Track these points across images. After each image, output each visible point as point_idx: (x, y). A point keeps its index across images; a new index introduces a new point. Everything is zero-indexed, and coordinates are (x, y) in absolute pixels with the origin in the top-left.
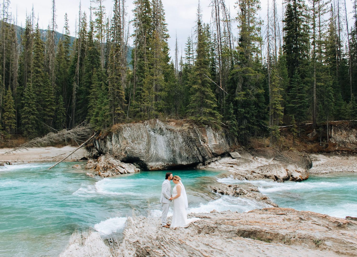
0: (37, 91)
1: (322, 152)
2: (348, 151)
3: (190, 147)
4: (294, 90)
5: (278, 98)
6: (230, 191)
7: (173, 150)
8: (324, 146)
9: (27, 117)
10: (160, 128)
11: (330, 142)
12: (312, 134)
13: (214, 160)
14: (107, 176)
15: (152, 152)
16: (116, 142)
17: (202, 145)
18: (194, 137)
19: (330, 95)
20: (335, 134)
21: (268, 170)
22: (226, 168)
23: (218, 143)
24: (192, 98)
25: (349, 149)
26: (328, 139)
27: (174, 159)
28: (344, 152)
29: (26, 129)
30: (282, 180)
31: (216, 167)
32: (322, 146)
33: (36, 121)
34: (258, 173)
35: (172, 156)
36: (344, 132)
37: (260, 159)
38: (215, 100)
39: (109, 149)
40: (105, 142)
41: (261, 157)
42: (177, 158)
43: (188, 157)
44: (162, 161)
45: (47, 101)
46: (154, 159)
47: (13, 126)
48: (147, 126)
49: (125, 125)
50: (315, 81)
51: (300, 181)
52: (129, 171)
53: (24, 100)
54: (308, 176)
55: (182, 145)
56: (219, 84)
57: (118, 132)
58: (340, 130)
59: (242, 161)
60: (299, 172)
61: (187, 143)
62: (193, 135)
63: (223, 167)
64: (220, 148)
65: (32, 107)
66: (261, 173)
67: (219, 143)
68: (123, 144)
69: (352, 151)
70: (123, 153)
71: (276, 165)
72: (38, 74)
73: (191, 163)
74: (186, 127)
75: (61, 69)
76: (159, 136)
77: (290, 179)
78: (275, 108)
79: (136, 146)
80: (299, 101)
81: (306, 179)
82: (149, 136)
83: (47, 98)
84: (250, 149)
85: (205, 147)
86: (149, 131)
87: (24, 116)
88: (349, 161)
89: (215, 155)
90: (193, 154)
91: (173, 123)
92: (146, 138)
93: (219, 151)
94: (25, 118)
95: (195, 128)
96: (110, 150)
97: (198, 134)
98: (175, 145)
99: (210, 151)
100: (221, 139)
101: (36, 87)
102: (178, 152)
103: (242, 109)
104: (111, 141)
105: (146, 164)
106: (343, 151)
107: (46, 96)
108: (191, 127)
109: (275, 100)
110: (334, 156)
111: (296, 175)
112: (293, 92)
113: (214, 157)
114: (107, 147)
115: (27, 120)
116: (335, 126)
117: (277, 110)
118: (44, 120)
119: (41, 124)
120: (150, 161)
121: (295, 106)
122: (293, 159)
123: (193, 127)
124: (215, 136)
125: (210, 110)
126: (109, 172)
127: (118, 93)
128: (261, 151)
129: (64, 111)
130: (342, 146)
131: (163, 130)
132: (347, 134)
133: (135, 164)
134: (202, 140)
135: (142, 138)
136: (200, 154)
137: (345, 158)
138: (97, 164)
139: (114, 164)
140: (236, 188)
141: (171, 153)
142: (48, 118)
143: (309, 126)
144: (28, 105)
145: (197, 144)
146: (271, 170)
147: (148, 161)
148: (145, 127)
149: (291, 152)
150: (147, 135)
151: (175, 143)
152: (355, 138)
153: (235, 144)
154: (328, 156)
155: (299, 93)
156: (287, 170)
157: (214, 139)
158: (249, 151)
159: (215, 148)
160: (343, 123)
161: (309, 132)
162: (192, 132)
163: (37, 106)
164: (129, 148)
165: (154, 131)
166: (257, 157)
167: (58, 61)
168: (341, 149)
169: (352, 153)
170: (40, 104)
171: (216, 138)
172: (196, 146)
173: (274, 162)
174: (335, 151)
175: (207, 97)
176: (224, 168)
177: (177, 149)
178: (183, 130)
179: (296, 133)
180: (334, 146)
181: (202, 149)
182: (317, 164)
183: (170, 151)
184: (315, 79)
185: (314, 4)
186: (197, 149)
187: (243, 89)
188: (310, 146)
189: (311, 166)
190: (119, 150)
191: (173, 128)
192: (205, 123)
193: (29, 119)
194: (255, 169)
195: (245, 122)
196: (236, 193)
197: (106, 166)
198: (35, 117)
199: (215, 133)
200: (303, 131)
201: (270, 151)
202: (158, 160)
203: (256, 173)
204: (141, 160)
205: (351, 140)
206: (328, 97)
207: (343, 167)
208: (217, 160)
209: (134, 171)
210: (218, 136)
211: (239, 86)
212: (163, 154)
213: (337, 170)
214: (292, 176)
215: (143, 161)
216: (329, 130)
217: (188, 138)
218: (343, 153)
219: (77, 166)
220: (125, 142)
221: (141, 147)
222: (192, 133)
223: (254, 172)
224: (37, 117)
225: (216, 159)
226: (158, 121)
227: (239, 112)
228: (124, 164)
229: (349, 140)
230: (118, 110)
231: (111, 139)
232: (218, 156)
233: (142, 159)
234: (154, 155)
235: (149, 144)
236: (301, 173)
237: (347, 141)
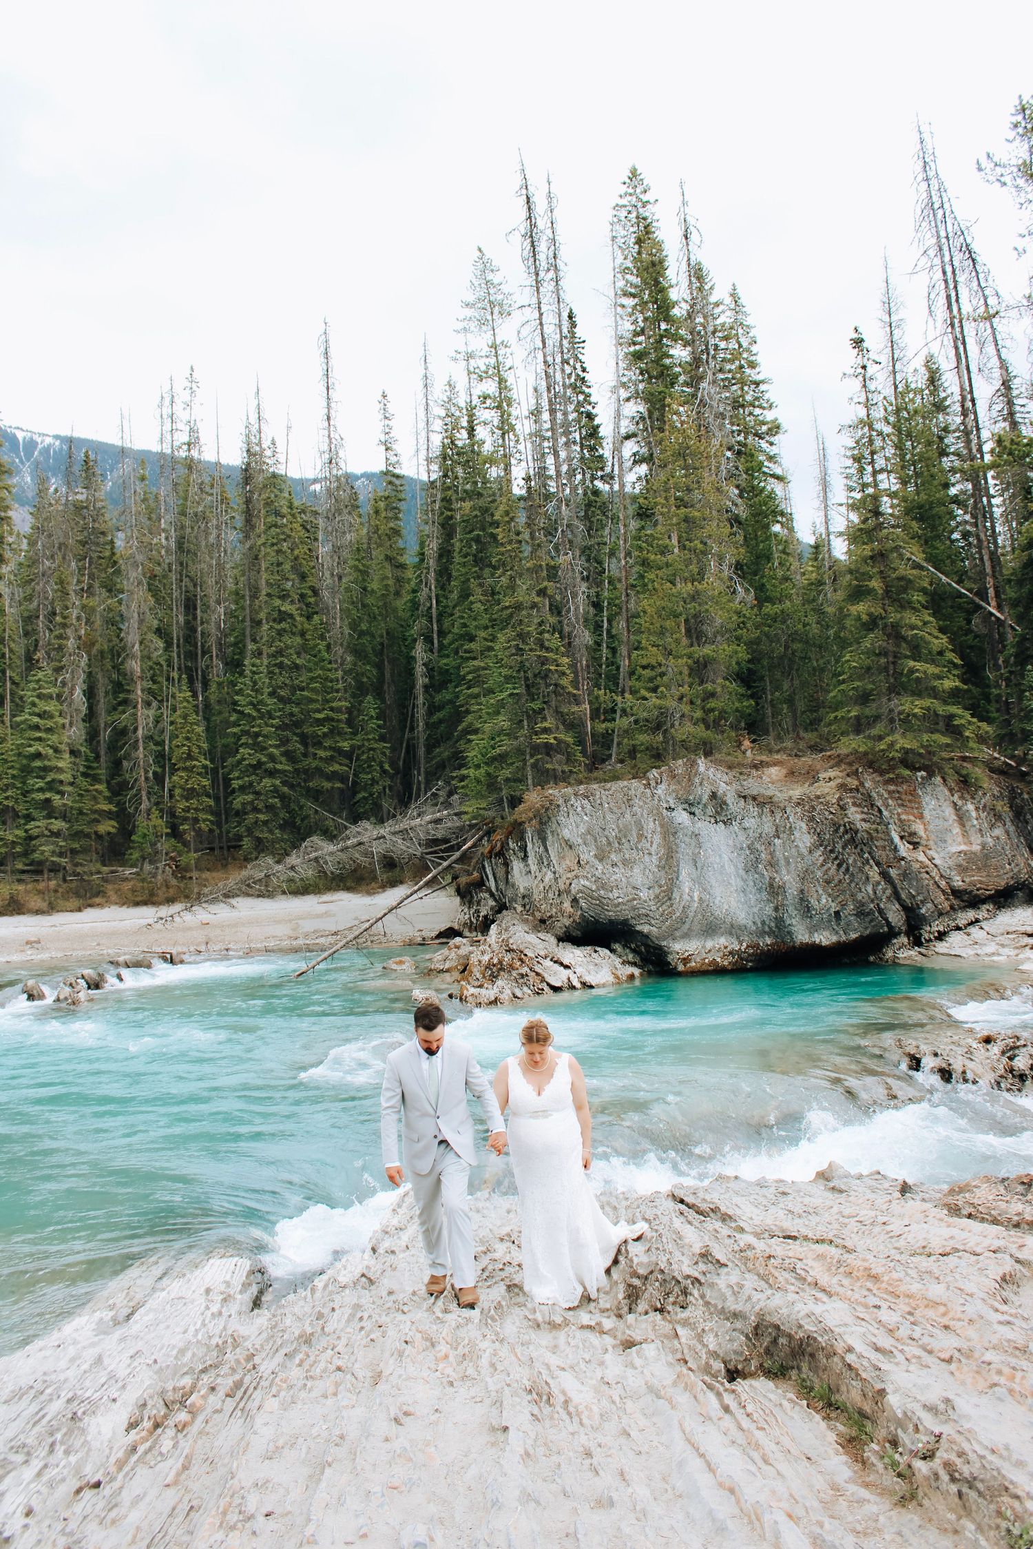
0: (281, 688)
3: (847, 869)
6: (985, 1063)
7: (771, 885)
9: (251, 784)
10: (714, 796)
13: (962, 922)
14: (491, 1003)
15: (686, 897)
16: (540, 862)
17: (903, 859)
18: (866, 826)
22: (1013, 953)
23: (976, 848)
24: (847, 658)
27: (779, 921)
29: (250, 831)
31: (968, 952)
33: (283, 797)
35: (769, 910)
38: (951, 662)
39: (522, 890)
40: (506, 864)
42: (791, 916)
43: (837, 913)
44: (731, 934)
45: (318, 720)
46: (696, 927)
47: (204, 820)
48: (661, 790)
49: (569, 790)
52: (590, 979)
53: (236, 724)
55: (809, 859)
56: (982, 594)
57: (544, 819)
61: (832, 851)
62: (859, 817)
63: (1001, 950)
64: (985, 866)
65: (265, 749)
67: (984, 846)
68: (562, 864)
70: (567, 905)
72: (283, 625)
73: (853, 936)
74: (829, 783)
75: (370, 600)
76: (713, 827)
79: (618, 875)
82: (669, 832)
83: (319, 711)
85: (916, 866)
86: (670, 809)
87: (240, 782)
89: (969, 900)
90: (859, 897)
91: (774, 772)
92: (657, 839)
93: (981, 882)
94: (242, 789)
95: (868, 784)
96: (524, 897)
97: (885, 813)
98: (782, 862)
99: (943, 883)
100: (992, 826)
101: (277, 671)
102: (792, 891)
104: (526, 857)
105: (660, 948)
107: (316, 701)
108: (853, 782)
113: (963, 908)
114: (513, 886)
115: (249, 798)
118: (316, 795)
119: (301, 808)
120: (677, 934)
123: (862, 784)
124: (961, 818)
125: (927, 702)
126: (503, 987)
127: (543, 664)
129: (384, 754)
131: (725, 803)
133: (617, 946)
134: (902, 838)
135: (639, 841)
136: (896, 895)
138: (471, 953)
139: (526, 951)
140: (1012, 1048)
141: (764, 895)
142: (327, 785)
144: (250, 741)
145: (878, 854)
147: (671, 934)
148: (653, 795)
150: (662, 826)
151: (779, 854)
157: (957, 830)
159: (962, 869)
162: (854, 804)
163: (284, 742)
164: (587, 883)
165: (690, 806)
167: (360, 571)
170: (295, 734)
171: (968, 824)
172: (878, 864)
175: (917, 650)
176: (1004, 956)
177: (789, 878)
178: (818, 797)
181: (905, 875)
183: (760, 890)
186: (877, 878)
190: (551, 895)
191: (769, 793)
192: (909, 761)
193: (257, 793)
196: (1012, 1070)
197: (495, 961)
198: (278, 782)
199: (960, 803)
202: (710, 929)
204: (639, 932)
208: (977, 921)
209: (611, 979)
210: (974, 814)
212: (733, 904)
215: (647, 936)
217: (836, 831)
219: (401, 962)
220: (570, 861)
221: (638, 876)
222: (853, 809)
224: (284, 783)
225: (971, 915)
226: (702, 764)
228: (569, 946)
230: (546, 731)
231: (524, 849)
232: (984, 901)
233: (645, 929)
234: (693, 909)
235: (669, 860)
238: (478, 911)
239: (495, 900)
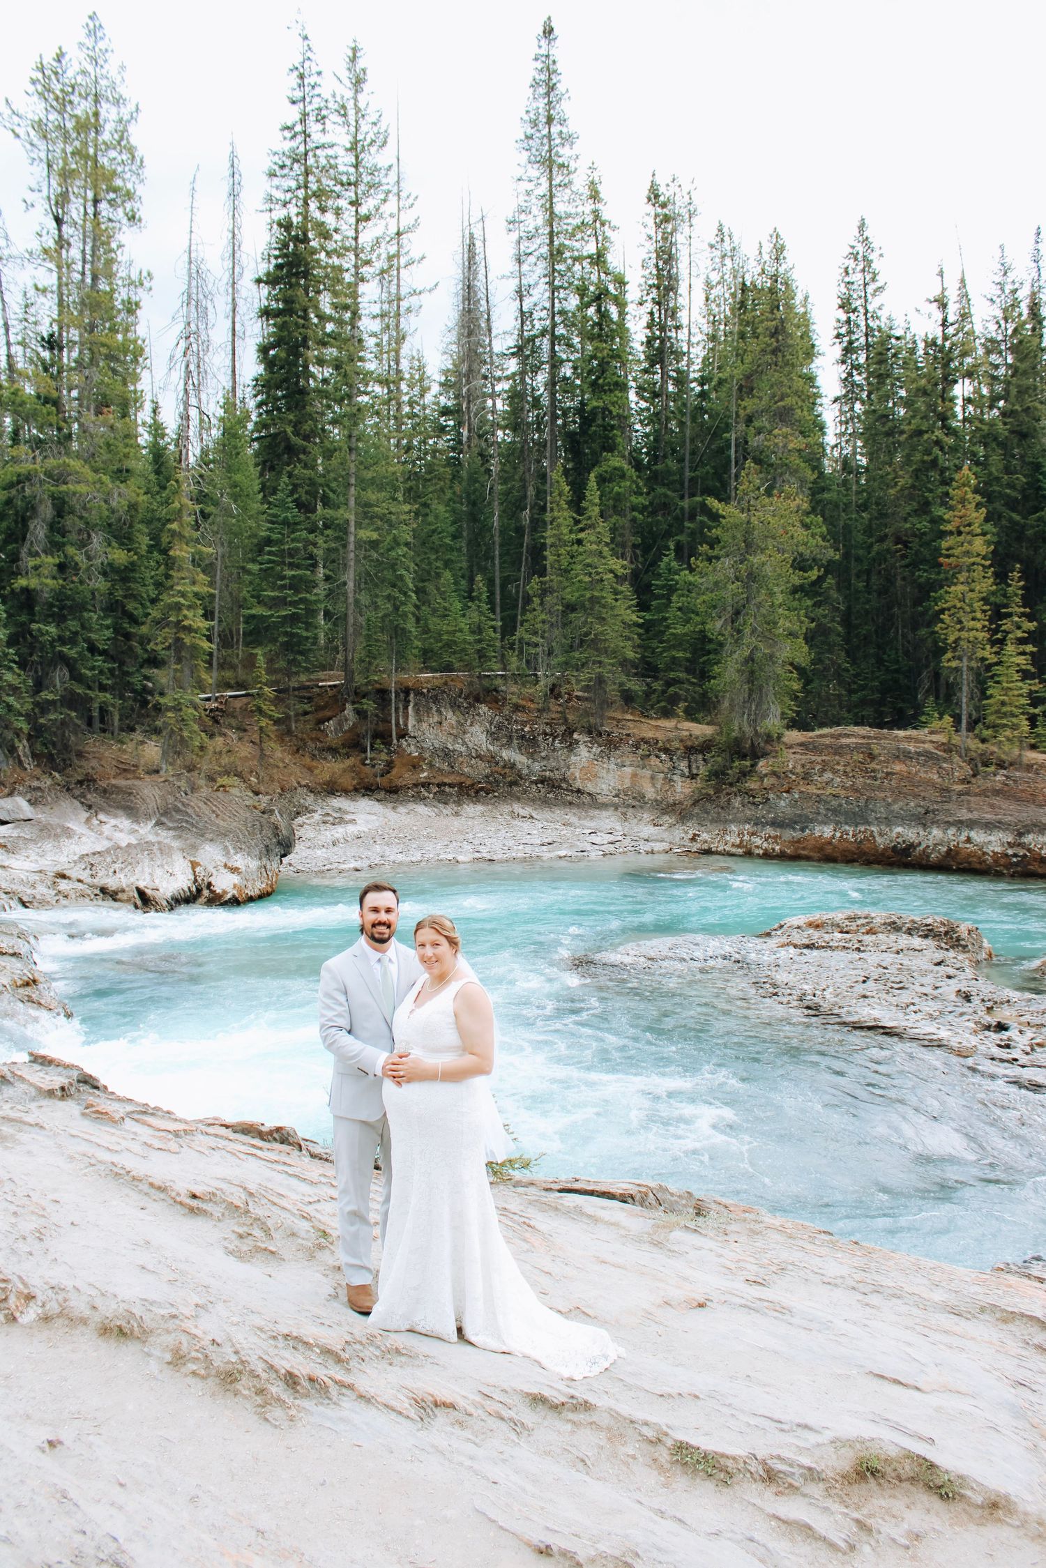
1: (373, 791)
2: (460, 785)
4: (270, 553)
5: (194, 583)
8: (381, 766)
11: (400, 751)
12: (340, 724)
19: (401, 578)
20: (420, 721)
21: (116, 866)
25: (463, 779)
26: (395, 741)
28: (447, 789)
30: (165, 903)
32: (373, 766)
34: (79, 881)
36: (451, 717)
37: (113, 822)
41: (116, 816)
50: (352, 524)
51: (235, 902)
54: (271, 886)
58: (435, 708)
59: (26, 832)
60: (234, 870)
66: (89, 880)
69: (473, 784)
71: (155, 848)
77: (202, 900)
78: (179, 622)
80: (288, 595)
81: (263, 896)
84: (80, 783)
88: (456, 823)
103: (47, 623)
106: (445, 784)
109: (179, 592)
110: (411, 806)
111: (225, 883)
112: (270, 562)
116: (419, 693)
117: (189, 629)
121: (272, 616)
122: (222, 823)
128: (118, 790)
130: (442, 767)
132: (458, 722)
137: (448, 810)
143: (330, 693)
146: (130, 864)
149: (220, 794)
152: (484, 737)
153: (20, 763)
154: (389, 805)
155: (291, 566)
156: (194, 865)
158: (77, 792)
160: (446, 684)
161: (328, 713)
166: (102, 817)
168: (439, 779)
169: (472, 793)
173: (157, 835)
174: (416, 785)
179: (270, 717)
180: (414, 767)
182: (337, 835)
184: (352, 518)
185: (357, 231)
187: (54, 546)
188: (332, 768)
194: (67, 866)
195: (60, 676)
200: (306, 713)
201: (150, 792)
203: (69, 878)
205: (471, 745)
206: (394, 586)
207: (429, 846)
211: (38, 530)
213: (400, 858)
214: (209, 885)
216: (397, 709)
218: (442, 792)
223: (64, 877)
227: (31, 635)
236: (239, 873)
237: (458, 747)
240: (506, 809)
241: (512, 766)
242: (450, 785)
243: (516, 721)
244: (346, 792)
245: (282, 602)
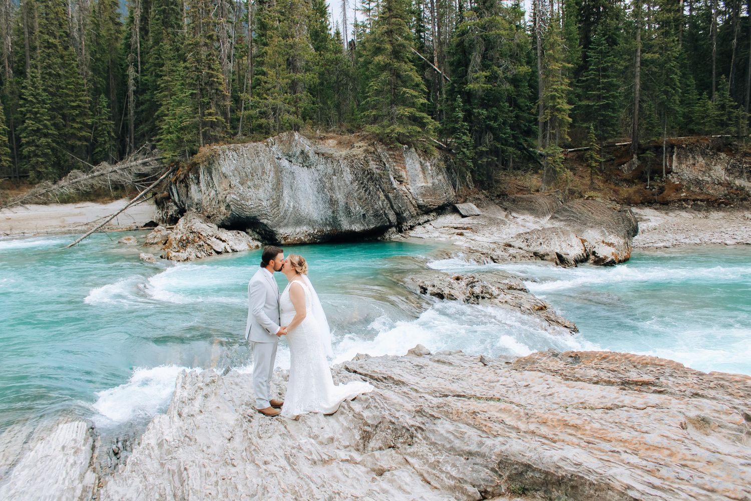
0: (50, 87)
1: (652, 204)
2: (708, 200)
3: (370, 193)
4: (593, 70)
5: (562, 84)
6: (459, 290)
7: (331, 200)
8: (656, 189)
9: (33, 141)
10: (302, 152)
11: (668, 181)
12: (630, 166)
13: (421, 221)
14: (185, 260)
15: (286, 205)
16: (208, 185)
17: (395, 189)
18: (378, 171)
19: (672, 79)
20: (680, 163)
21: (541, 240)
22: (448, 236)
23: (430, 185)
24: (372, 84)
25: (709, 197)
26: (664, 175)
27: (335, 219)
28: (699, 203)
29: (33, 168)
30: (573, 262)
31: (425, 236)
32: (651, 190)
33: (53, 149)
34: (520, 248)
35: (330, 213)
36: (701, 161)
37: (522, 217)
38: (422, 90)
39: (196, 201)
40: (187, 186)
41: (523, 214)
42: (340, 216)
43: (364, 215)
44: (309, 225)
45: (73, 106)
46: (291, 221)
47: (5, 161)
48: (274, 148)
49: (225, 147)
50: (639, 50)
51: (612, 264)
52: (235, 248)
53: (21, 106)
54: (629, 254)
55: (350, 187)
56: (432, 62)
57: (211, 162)
58: (691, 156)
59: (482, 221)
60: (610, 245)
61: (362, 183)
62: (375, 166)
63: (441, 235)
64: (434, 194)
65: (42, 121)
66: (526, 248)
67: (433, 184)
68: (221, 187)
69: (716, 200)
70: (223, 209)
71: (559, 230)
72: (50, 50)
73: (372, 227)
74: (359, 149)
75: (102, 41)
76: (301, 169)
77: (591, 261)
78: (554, 106)
79: (251, 193)
80: (603, 93)
81: (625, 261)
82: (279, 170)
83: (73, 101)
84: (498, 196)
85: (401, 193)
86: (279, 158)
87: (27, 139)
88: (710, 222)
89: (425, 210)
90: (376, 207)
91: (332, 142)
92: (272, 174)
93: (432, 202)
94: (28, 143)
95: (379, 150)
96: (197, 204)
97: (387, 165)
98: (337, 188)
99: (414, 202)
100: (438, 174)
101: (47, 77)
102: (342, 202)
103: (482, 109)
104: (198, 183)
105: (272, 232)
106: (698, 200)
107: (72, 96)
108: (372, 149)
109: (554, 89)
110: (677, 212)
111: (604, 252)
112: (592, 74)
113: (422, 214)
114: (191, 198)
115: (33, 148)
116: (680, 147)
117: (559, 110)
118: (72, 148)
119: (64, 155)
120: (281, 224)
121: (594, 105)
122: (597, 218)
123: (376, 150)
124: (424, 169)
125: (411, 110)
126: (191, 251)
127: (210, 78)
128: (523, 200)
129: (110, 127)
130: (694, 190)
131: (308, 157)
132: (706, 163)
133: (249, 231)
134: (394, 178)
135: (263, 175)
136: (392, 207)
137: (701, 215)
138: (169, 234)
139: (202, 233)
140: (472, 283)
141: (327, 205)
142: (79, 143)
143: (623, 149)
144: (32, 116)
145: (384, 186)
146: (548, 240)
147: (278, 225)
148: (270, 151)
149: (590, 201)
150: (274, 167)
151: (335, 184)
152: (723, 172)
153: (467, 185)
154: (663, 212)
155: (605, 77)
156: (583, 241)
157: (421, 175)
158: (497, 201)
159: (423, 195)
160: (698, 141)
161: (624, 160)
162: (373, 160)
163: (53, 118)
164: (235, 197)
165: (290, 158)
166: (514, 214)
167: (95, 24)
168: (693, 197)
169: (716, 205)
170: (59, 113)
171: (427, 173)
172: (383, 191)
173: (553, 224)
174: (680, 200)
175: (405, 82)
176: (444, 238)
177: (340, 197)
178: (354, 156)
179: (596, 161)
180: (677, 190)
181: (396, 197)
183: (325, 202)
184: (639, 46)
186: (384, 198)
187: (485, 67)
188: (626, 191)
189: (635, 231)
190: (214, 203)
191: (330, 152)
192: (401, 139)
193: (37, 146)
194: (512, 240)
195: (488, 138)
196: (473, 294)
197: (185, 238)
198: (50, 140)
199: (423, 162)
200: (611, 159)
201: (542, 200)
202: (299, 222)
203: (513, 247)
204: (262, 223)
205: (714, 177)
206: (667, 84)
207: (701, 235)
208: (428, 221)
209: (247, 247)
210: (430, 168)
211: (476, 58)
212: (311, 209)
213: (687, 241)
214: (594, 253)
215: (266, 225)
216: (666, 157)
217: (364, 173)
218: (696, 205)
219: (129, 239)
220: (225, 185)
221: (261, 194)
222: (372, 162)
223: (510, 246)
224: (53, 141)
225: (426, 218)
226: (296, 135)
227: (474, 115)
228: (225, 231)
229: (710, 176)
230: (210, 114)
231: (198, 178)
232: (431, 211)
233: (265, 221)
234: (290, 212)
235: (278, 186)
236: (614, 247)
237: (706, 178)
238: (167, 213)
239: (177, 206)
240: (740, 214)
241: (742, 189)
242: (701, 201)
243: (745, 162)
244: (636, 204)
245: (599, 98)
